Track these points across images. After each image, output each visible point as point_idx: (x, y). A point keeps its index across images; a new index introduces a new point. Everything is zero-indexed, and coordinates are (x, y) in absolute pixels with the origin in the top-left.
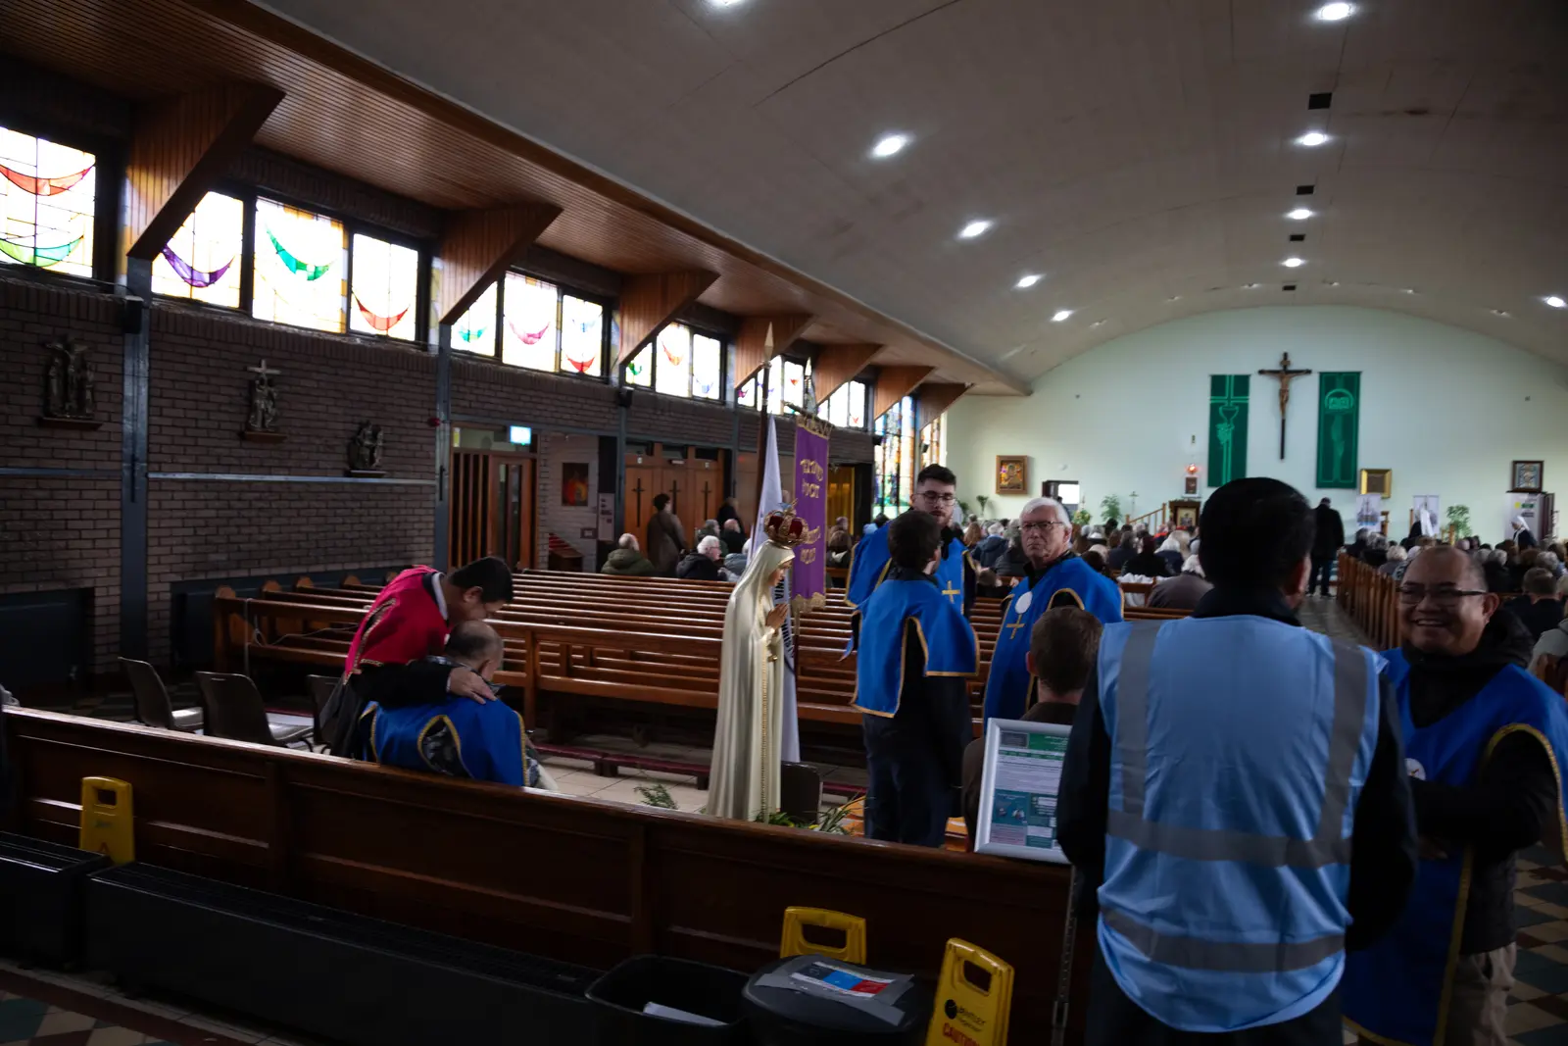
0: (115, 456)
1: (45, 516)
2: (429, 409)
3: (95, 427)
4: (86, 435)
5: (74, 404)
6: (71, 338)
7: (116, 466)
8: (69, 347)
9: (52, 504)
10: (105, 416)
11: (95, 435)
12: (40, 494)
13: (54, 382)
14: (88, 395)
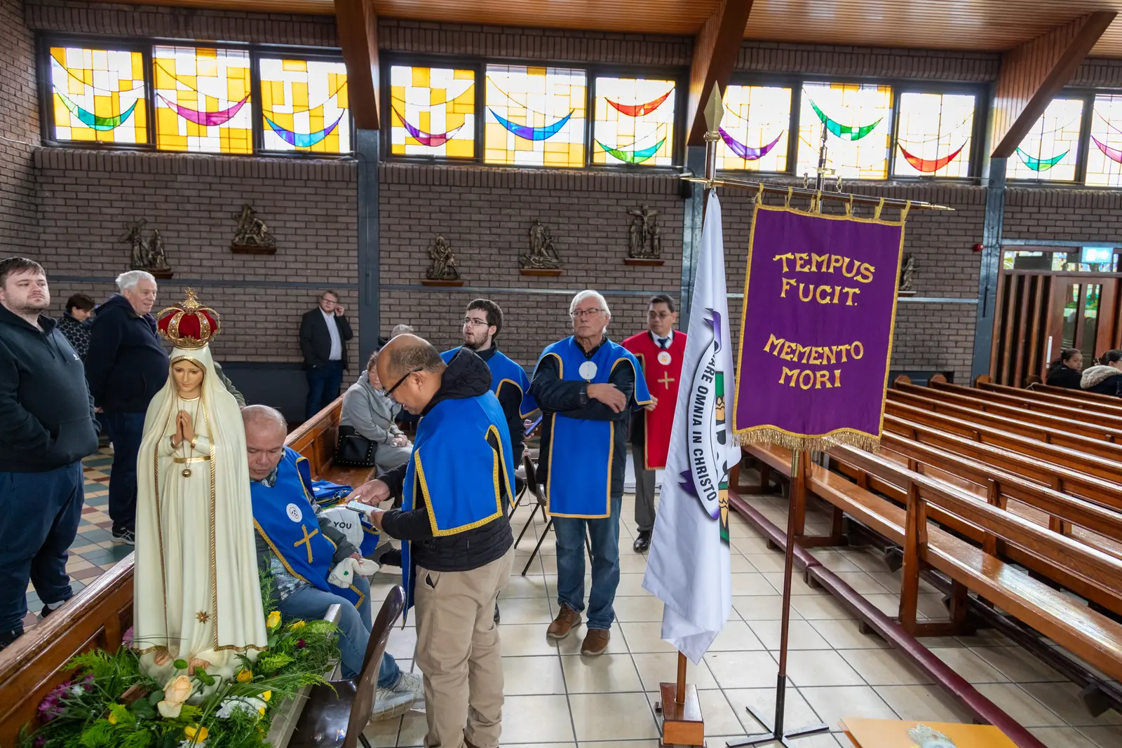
0: (675, 282)
1: (628, 320)
2: (974, 236)
3: (661, 264)
4: (656, 269)
5: (648, 249)
6: (646, 207)
7: (677, 289)
8: (644, 212)
9: (633, 313)
10: (670, 256)
11: (663, 269)
12: (625, 307)
13: (634, 236)
14: (656, 242)
